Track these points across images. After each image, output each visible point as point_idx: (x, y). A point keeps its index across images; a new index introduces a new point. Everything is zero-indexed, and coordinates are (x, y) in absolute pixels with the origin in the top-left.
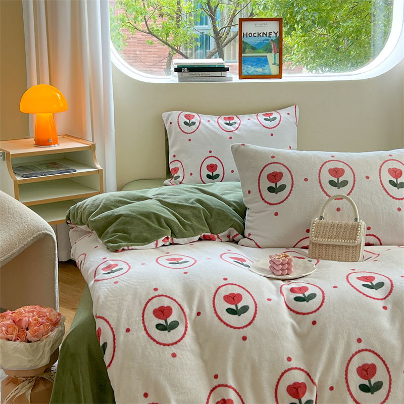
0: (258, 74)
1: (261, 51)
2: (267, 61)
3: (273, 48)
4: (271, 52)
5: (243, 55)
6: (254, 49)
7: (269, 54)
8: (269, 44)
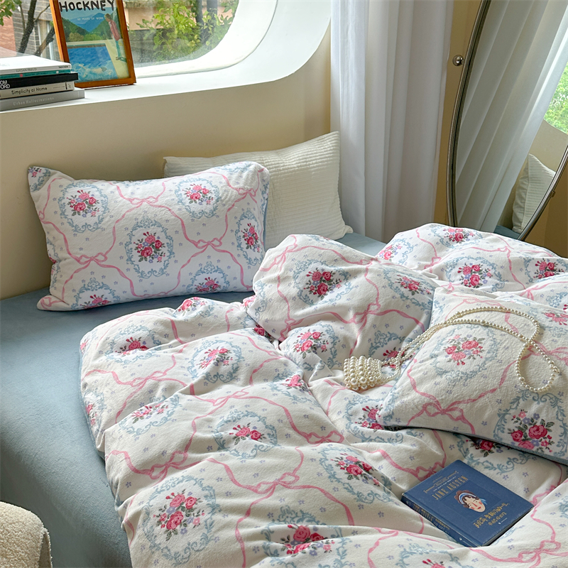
0: (97, 78)
1: (95, 35)
2: (107, 54)
3: (112, 30)
4: (110, 38)
5: (68, 44)
6: (82, 32)
7: (108, 40)
8: (105, 23)
